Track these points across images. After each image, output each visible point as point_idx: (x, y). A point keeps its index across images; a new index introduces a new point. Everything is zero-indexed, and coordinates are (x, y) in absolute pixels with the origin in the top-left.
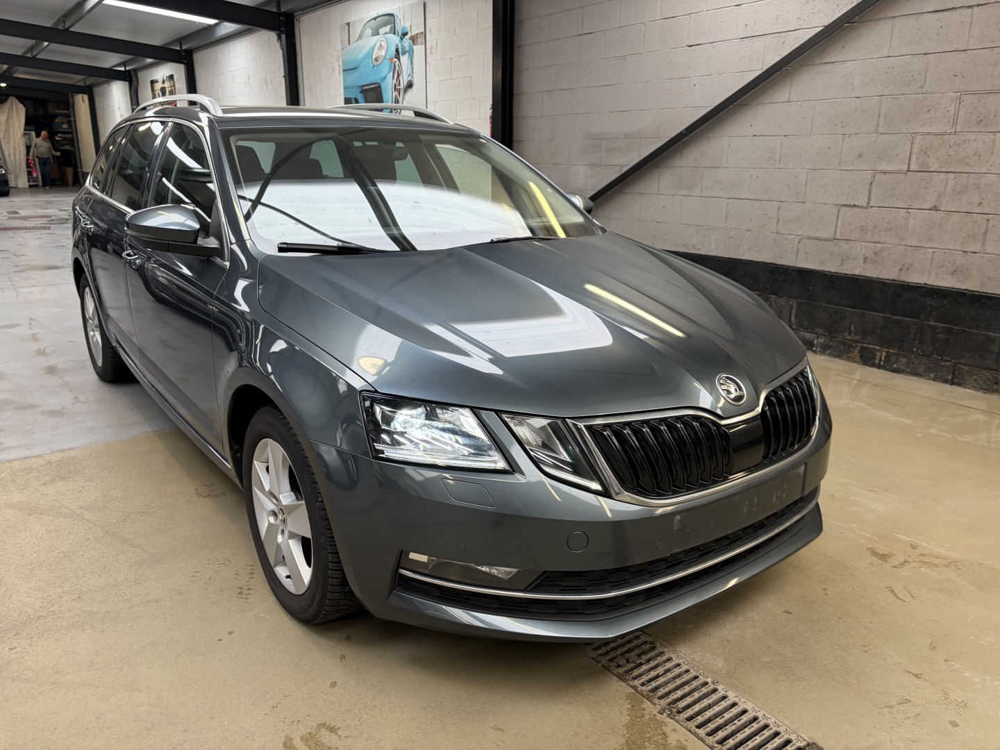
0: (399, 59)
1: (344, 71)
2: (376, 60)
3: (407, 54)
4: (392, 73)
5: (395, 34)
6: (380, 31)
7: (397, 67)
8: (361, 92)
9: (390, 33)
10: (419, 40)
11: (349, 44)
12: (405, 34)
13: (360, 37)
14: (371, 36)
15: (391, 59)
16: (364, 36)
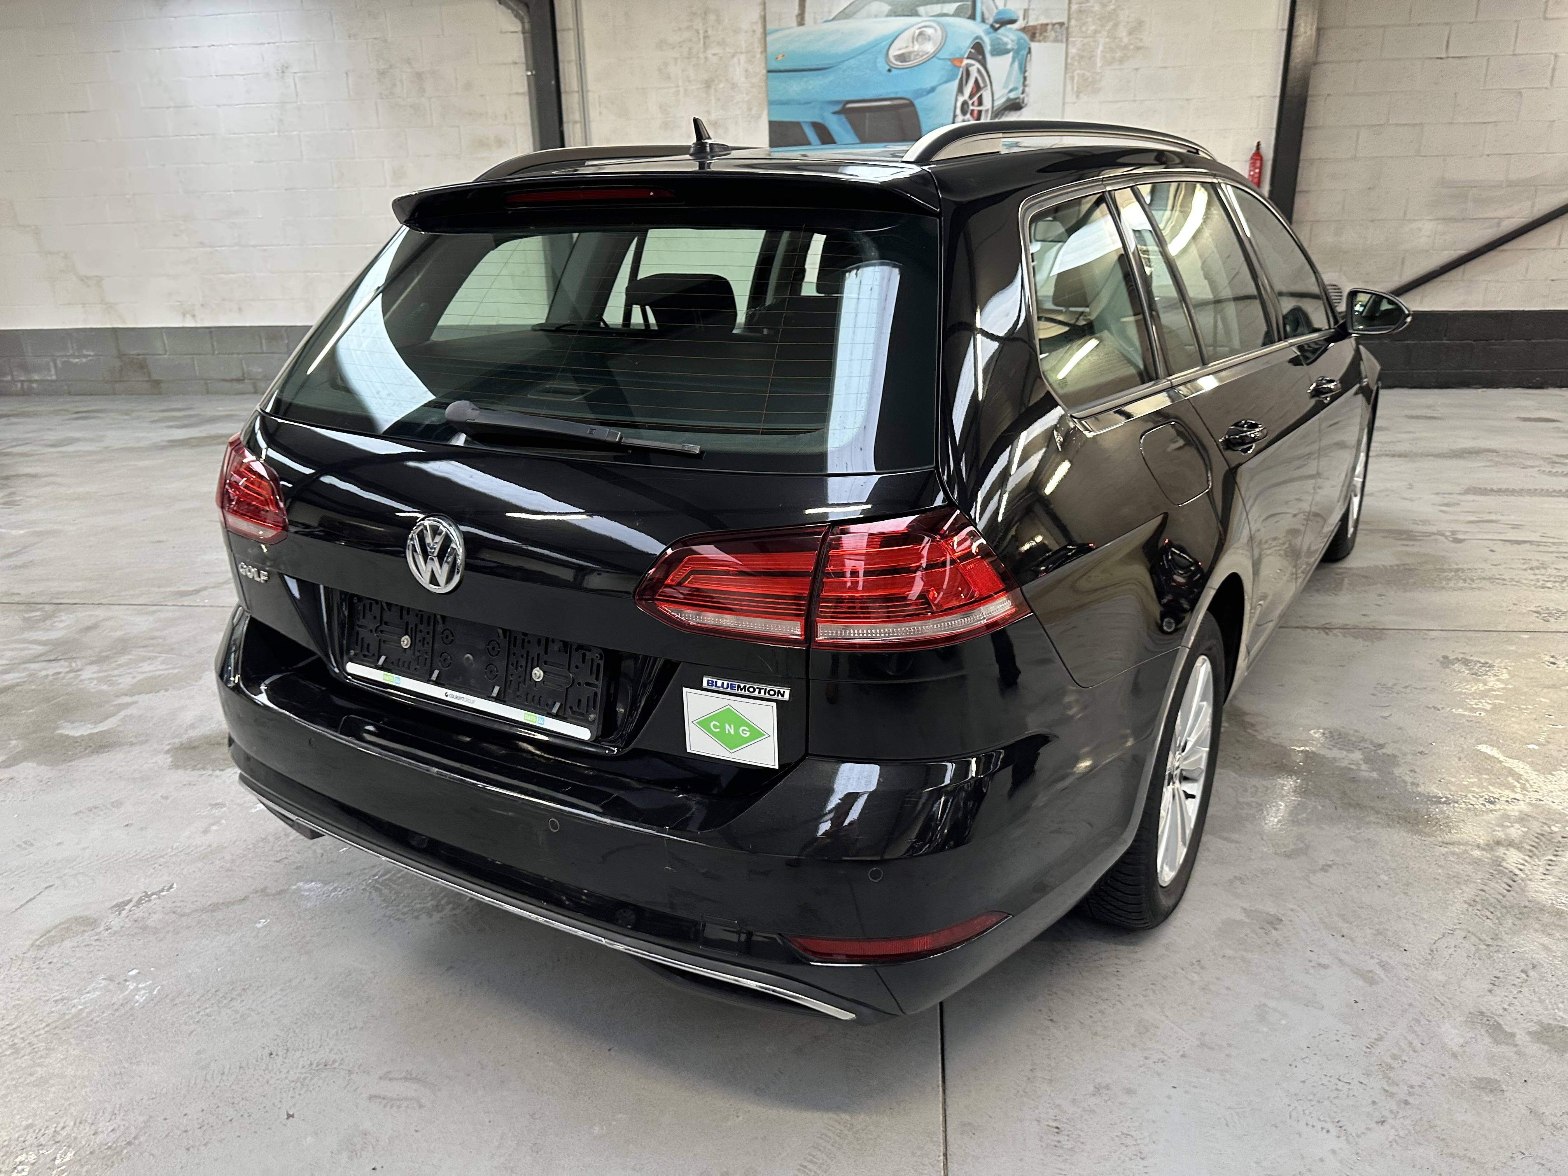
0: (983, 63)
1: (769, 71)
2: (902, 58)
3: (1011, 54)
4: (957, 82)
5: (973, 17)
6: (921, 10)
7: (974, 74)
8: (835, 113)
9: (957, 14)
10: (1051, 35)
11: (801, 22)
12: (1005, 22)
13: (845, 15)
14: (889, 15)
15: (955, 61)
16: (863, 12)
